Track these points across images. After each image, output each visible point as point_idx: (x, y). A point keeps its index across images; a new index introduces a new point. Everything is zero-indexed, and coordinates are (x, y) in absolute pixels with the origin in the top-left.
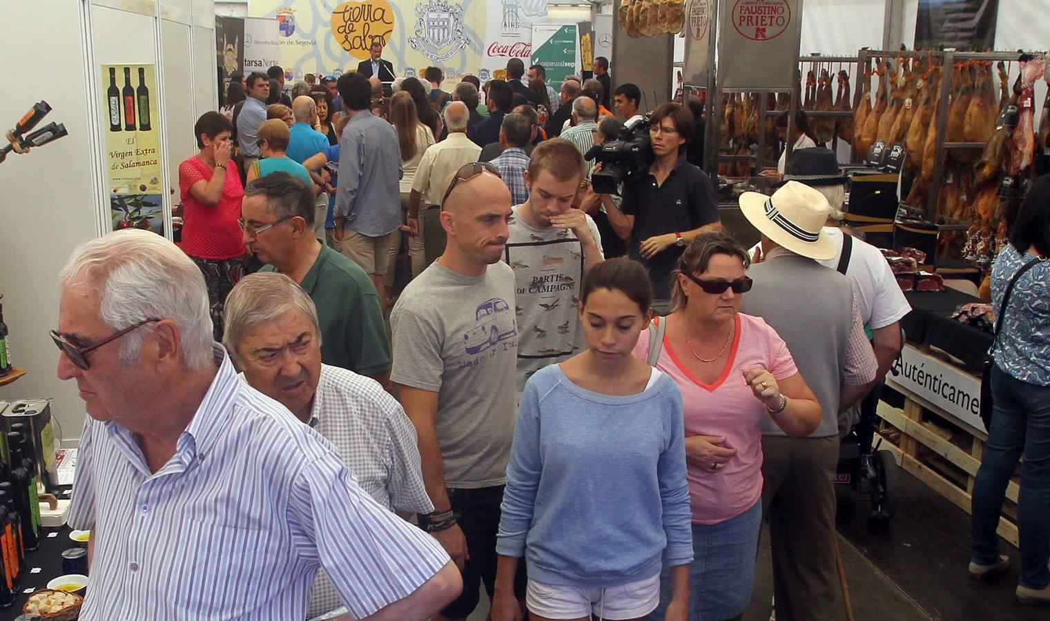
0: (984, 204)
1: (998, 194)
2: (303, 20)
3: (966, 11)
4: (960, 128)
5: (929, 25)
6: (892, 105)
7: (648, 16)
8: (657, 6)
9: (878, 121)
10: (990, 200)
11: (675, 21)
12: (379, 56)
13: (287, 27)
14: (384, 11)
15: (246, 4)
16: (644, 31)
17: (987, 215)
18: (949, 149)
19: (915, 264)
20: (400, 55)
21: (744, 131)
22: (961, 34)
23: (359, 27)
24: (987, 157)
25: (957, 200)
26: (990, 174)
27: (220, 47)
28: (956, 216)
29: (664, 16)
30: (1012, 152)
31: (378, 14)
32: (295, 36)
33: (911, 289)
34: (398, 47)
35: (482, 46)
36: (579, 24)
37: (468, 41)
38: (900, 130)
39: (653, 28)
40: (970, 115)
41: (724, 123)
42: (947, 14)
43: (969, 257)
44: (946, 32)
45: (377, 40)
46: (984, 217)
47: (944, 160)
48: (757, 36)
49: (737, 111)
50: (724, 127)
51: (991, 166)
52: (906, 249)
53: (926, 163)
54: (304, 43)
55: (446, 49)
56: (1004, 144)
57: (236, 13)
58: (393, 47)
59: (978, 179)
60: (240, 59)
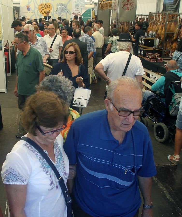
0: (174, 45)
1: (177, 43)
2: (32, 7)
3: (173, 4)
4: (170, 29)
5: (166, 7)
6: (156, 24)
7: (105, 5)
8: (107, 3)
9: (152, 28)
10: (175, 44)
11: (110, 6)
12: (48, 15)
13: (29, 9)
14: (50, 5)
15: (20, 4)
16: (104, 9)
17: (174, 47)
18: (167, 33)
19: (157, 56)
20: (53, 15)
21: (125, 31)
22: (172, 9)
23: (44, 9)
24: (175, 35)
25: (169, 45)
26: (175, 39)
27: (14, 13)
28: (169, 48)
29: (108, 5)
30: (180, 34)
31: (48, 6)
32: (30, 11)
33: (156, 61)
34: (53, 13)
35: (71, 13)
36: (92, 8)
37: (68, 12)
38: (157, 30)
39: (106, 8)
40: (172, 26)
41: (121, 29)
42: (169, 5)
43: (170, 56)
44: (169, 9)
45: (48, 12)
46: (174, 48)
47: (166, 36)
48: (127, 9)
49: (124, 26)
50: (121, 30)
51: (175, 37)
52: (155, 53)
53: (162, 36)
54: (32, 12)
55: (63, 14)
56: (178, 32)
57: (18, 6)
58: (52, 13)
59: (173, 40)
60: (19, 16)
